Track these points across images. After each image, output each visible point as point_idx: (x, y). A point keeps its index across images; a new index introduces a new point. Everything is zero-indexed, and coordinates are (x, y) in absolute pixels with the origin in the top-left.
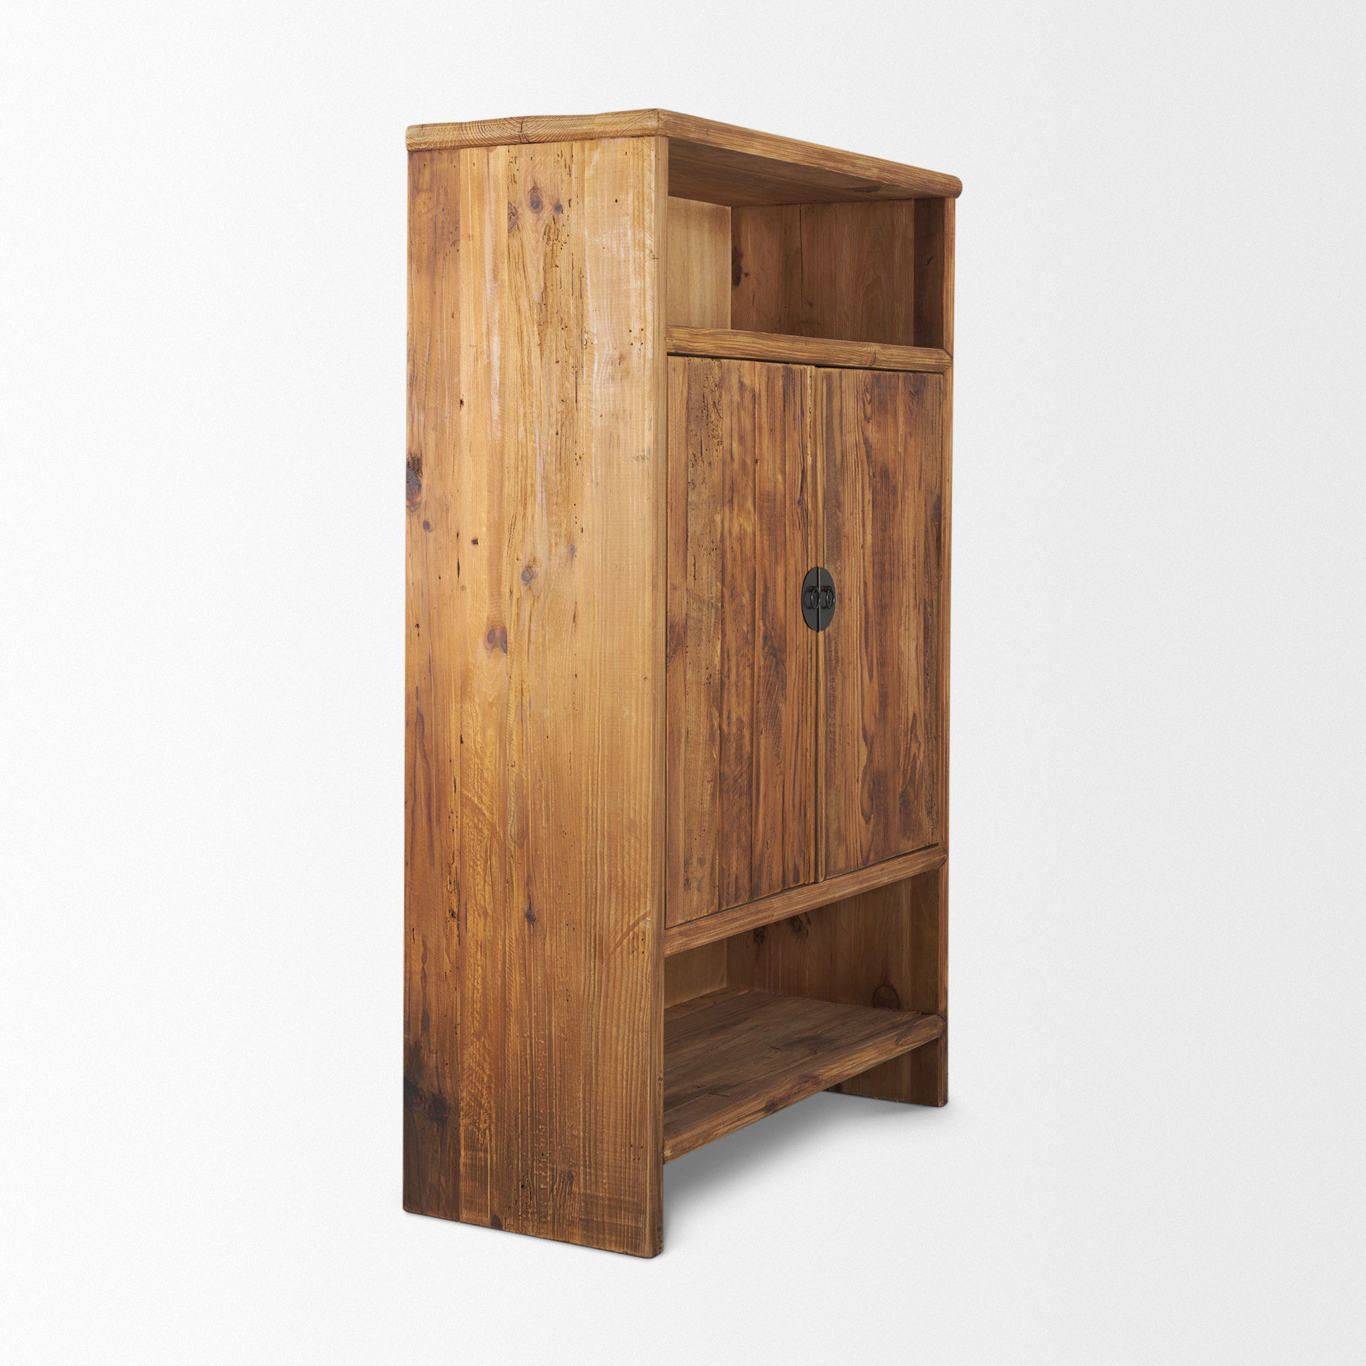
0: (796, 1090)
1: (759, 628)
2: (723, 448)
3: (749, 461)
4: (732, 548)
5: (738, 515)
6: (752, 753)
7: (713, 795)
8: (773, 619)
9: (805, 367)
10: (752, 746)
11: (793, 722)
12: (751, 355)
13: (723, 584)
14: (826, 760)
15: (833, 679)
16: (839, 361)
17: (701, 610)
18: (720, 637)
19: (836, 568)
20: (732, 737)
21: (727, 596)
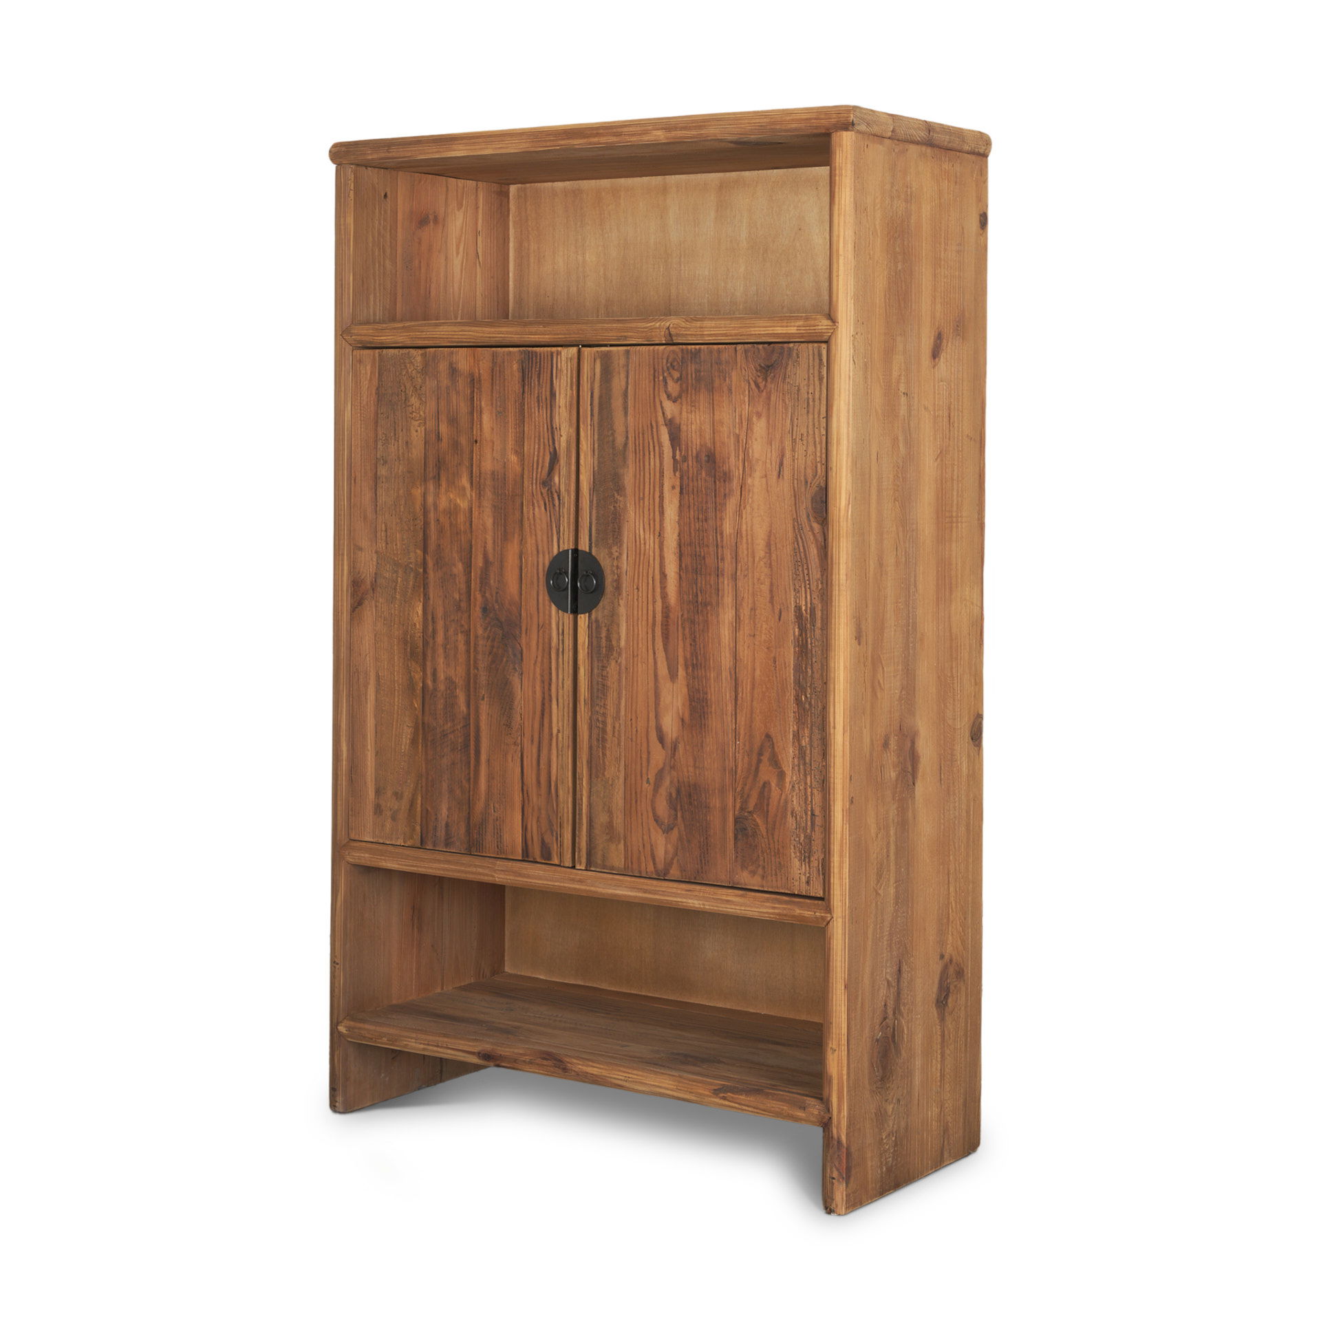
0: (527, 1058)
1: (475, 599)
2: (425, 429)
3: (463, 441)
4: (438, 520)
5: (447, 491)
6: (469, 714)
7: (414, 742)
8: (497, 593)
9: (559, 349)
10: (468, 706)
11: (534, 698)
12: (463, 342)
13: (425, 551)
14: (591, 748)
15: (603, 667)
16: (609, 340)
17: (396, 572)
18: (422, 600)
19: (611, 554)
20: (439, 695)
21: (430, 564)
